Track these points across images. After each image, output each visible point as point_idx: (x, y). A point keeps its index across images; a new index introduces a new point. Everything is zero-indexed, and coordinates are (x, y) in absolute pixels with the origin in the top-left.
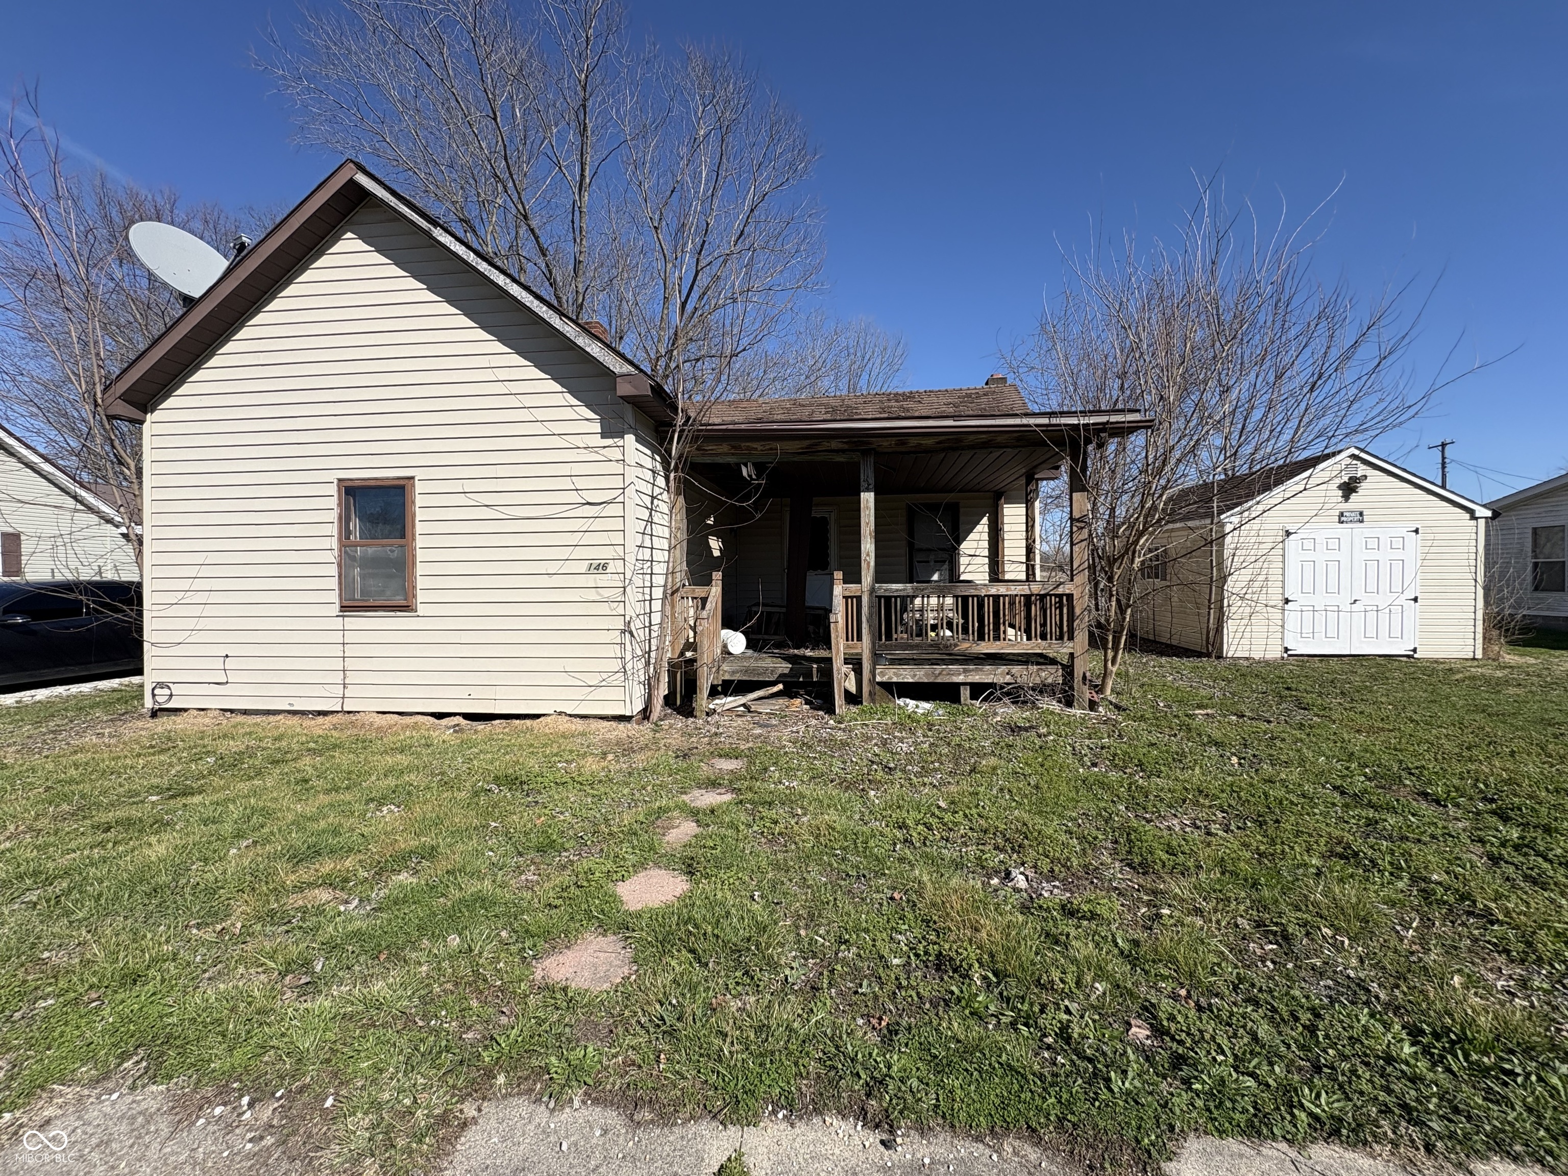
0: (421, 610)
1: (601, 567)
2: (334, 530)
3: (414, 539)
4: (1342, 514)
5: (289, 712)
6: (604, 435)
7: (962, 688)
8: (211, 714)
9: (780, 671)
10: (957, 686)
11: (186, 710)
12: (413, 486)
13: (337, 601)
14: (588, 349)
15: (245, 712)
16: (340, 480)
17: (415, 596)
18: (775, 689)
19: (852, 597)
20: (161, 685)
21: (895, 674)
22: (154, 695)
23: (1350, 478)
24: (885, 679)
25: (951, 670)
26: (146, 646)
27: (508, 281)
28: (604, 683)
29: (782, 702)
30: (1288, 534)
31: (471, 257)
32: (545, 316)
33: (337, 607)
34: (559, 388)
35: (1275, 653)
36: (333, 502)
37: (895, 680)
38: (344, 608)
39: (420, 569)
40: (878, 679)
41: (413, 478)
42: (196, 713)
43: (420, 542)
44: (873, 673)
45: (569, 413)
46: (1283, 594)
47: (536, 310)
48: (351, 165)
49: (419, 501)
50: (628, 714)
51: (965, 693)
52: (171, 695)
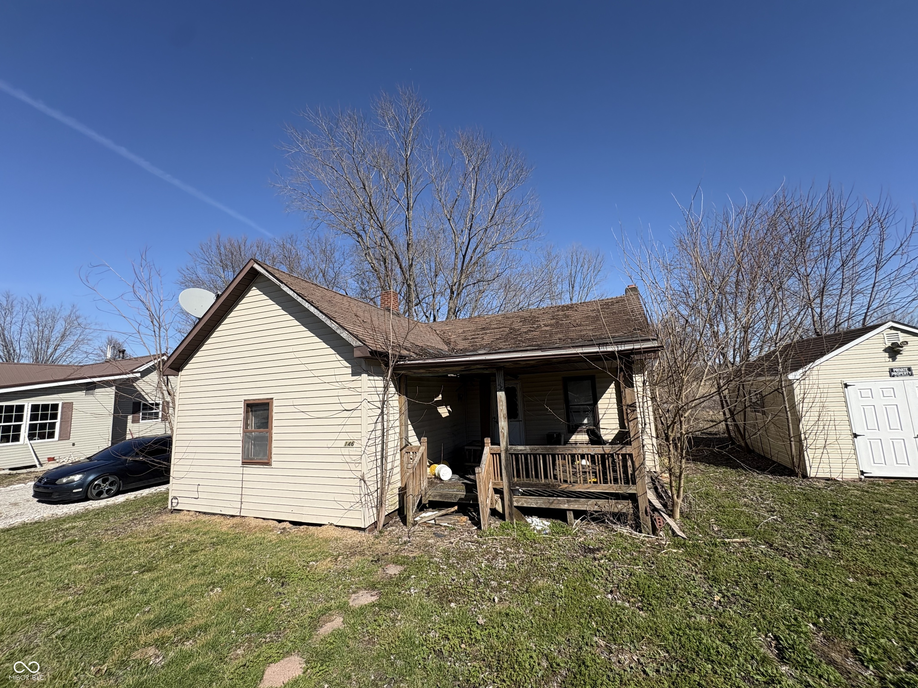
0: (274, 465)
1: (350, 444)
2: (241, 424)
3: (272, 429)
4: (891, 370)
5: (220, 514)
6: (353, 374)
7: (568, 512)
8: (191, 513)
9: (459, 497)
10: (565, 511)
11: (183, 510)
12: (273, 402)
13: (241, 459)
14: (342, 335)
15: (205, 513)
16: (245, 400)
17: (271, 458)
18: (453, 509)
19: (496, 454)
20: (175, 498)
21: (526, 502)
22: (172, 503)
23: (893, 344)
24: (519, 504)
25: (559, 500)
26: (171, 478)
27: (309, 305)
28: (352, 508)
29: (456, 517)
30: (846, 386)
31: (295, 296)
32: (324, 320)
33: (241, 462)
34: (334, 352)
35: (852, 474)
36: (242, 411)
37: (525, 505)
38: (243, 463)
39: (274, 444)
40: (515, 504)
41: (272, 399)
42: (186, 512)
43: (274, 430)
44: (511, 501)
45: (338, 364)
46: (851, 430)
47: (321, 318)
48: (252, 261)
49: (275, 410)
50: (363, 527)
51: (570, 516)
52: (178, 503)
